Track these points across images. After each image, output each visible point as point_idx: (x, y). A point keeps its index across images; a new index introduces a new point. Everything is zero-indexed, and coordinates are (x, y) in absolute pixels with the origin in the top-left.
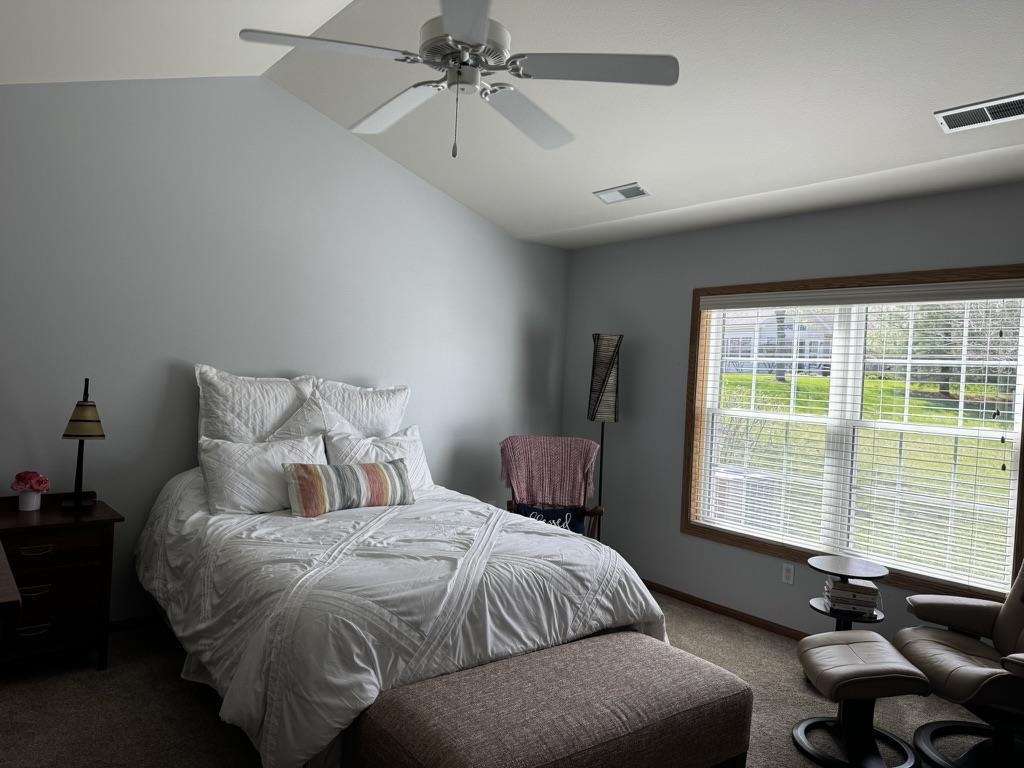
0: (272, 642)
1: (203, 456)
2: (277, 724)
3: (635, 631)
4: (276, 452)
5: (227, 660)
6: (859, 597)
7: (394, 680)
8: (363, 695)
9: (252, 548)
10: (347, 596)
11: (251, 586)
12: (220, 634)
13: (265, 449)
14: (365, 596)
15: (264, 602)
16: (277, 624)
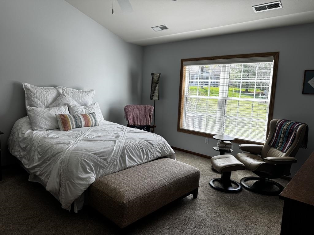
0: (61, 167)
1: (29, 113)
2: (65, 190)
3: (167, 158)
4: (53, 111)
5: (46, 173)
6: (227, 146)
7: (99, 175)
8: (90, 180)
9: (49, 140)
10: (84, 152)
11: (52, 151)
12: (42, 166)
13: (49, 110)
14: (89, 152)
15: (57, 156)
16: (62, 162)
